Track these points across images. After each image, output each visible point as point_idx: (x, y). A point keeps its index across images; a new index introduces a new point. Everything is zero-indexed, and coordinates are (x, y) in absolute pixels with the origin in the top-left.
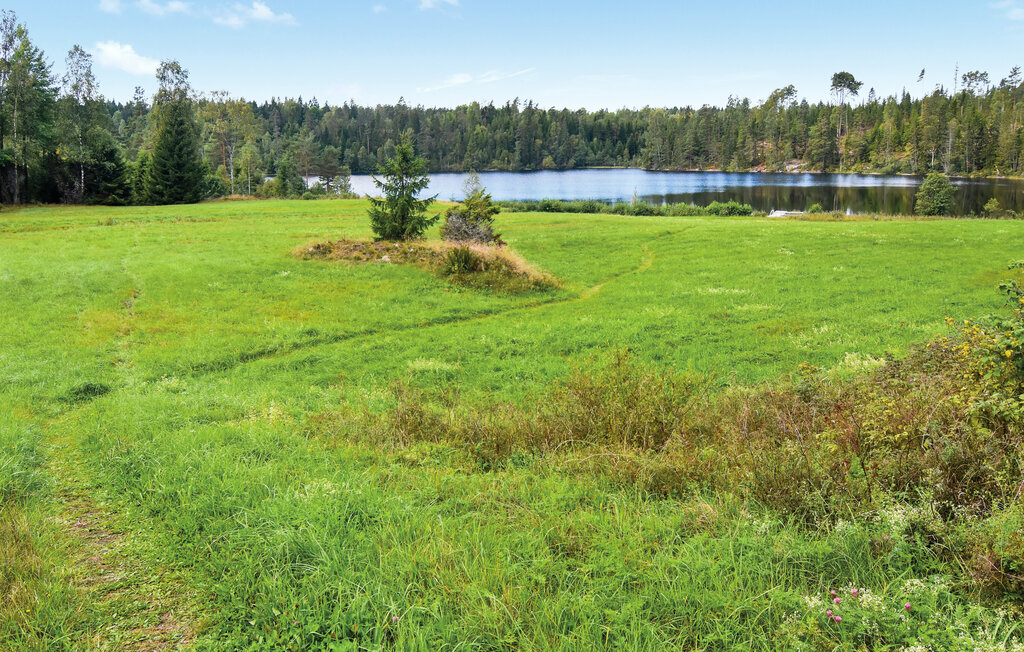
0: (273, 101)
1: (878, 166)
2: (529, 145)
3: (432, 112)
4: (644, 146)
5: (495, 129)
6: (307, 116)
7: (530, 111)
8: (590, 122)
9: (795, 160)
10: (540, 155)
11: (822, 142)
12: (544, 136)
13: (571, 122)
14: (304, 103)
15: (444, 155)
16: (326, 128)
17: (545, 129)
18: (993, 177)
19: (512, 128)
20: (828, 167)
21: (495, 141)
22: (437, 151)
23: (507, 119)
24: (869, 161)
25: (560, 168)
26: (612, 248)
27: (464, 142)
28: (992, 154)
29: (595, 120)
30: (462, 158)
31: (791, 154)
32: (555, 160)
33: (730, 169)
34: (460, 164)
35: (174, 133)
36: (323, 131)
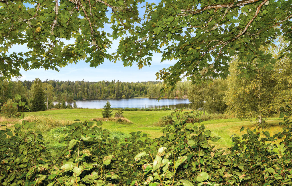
0: (46, 81)
2: (119, 92)
3: (91, 83)
4: (148, 92)
5: (109, 88)
6: (57, 85)
7: (119, 83)
8: (134, 85)
9: (185, 95)
10: (122, 94)
12: (122, 89)
13: (130, 86)
14: (55, 81)
15: (96, 95)
16: (62, 88)
17: (123, 88)
19: (114, 87)
21: (109, 91)
22: (94, 94)
23: (112, 85)
25: (127, 98)
26: (141, 118)
27: (101, 91)
29: (136, 85)
30: (101, 96)
31: (184, 94)
32: (125, 96)
33: (170, 98)
34: (100, 97)
35: (39, 95)
36: (61, 89)
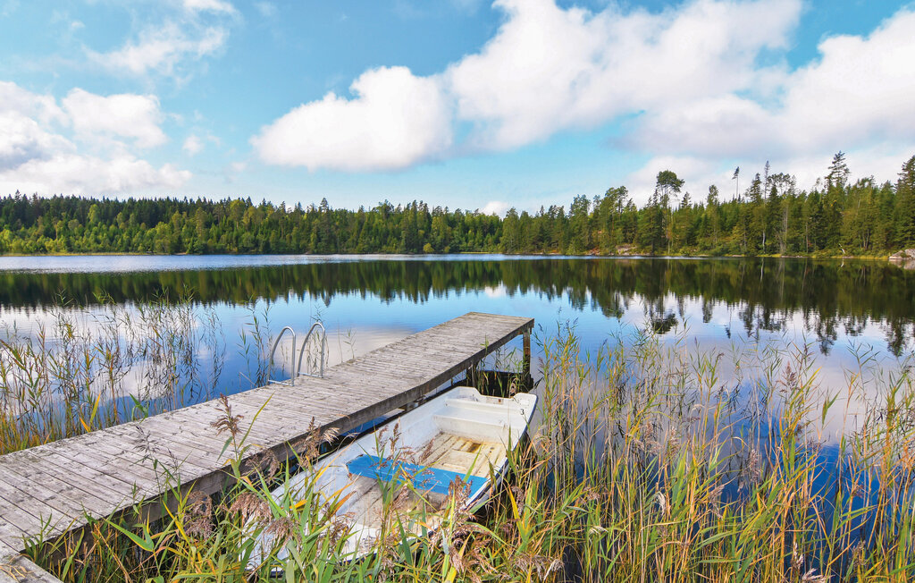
1: (705, 248)
2: (413, 234)
4: (502, 235)
9: (625, 244)
10: (422, 242)
11: (651, 226)
15: (344, 241)
18: (839, 257)
20: (656, 250)
21: (388, 231)
24: (696, 244)
28: (835, 233)
31: (622, 238)
32: (434, 246)
33: (569, 252)
34: (355, 248)
